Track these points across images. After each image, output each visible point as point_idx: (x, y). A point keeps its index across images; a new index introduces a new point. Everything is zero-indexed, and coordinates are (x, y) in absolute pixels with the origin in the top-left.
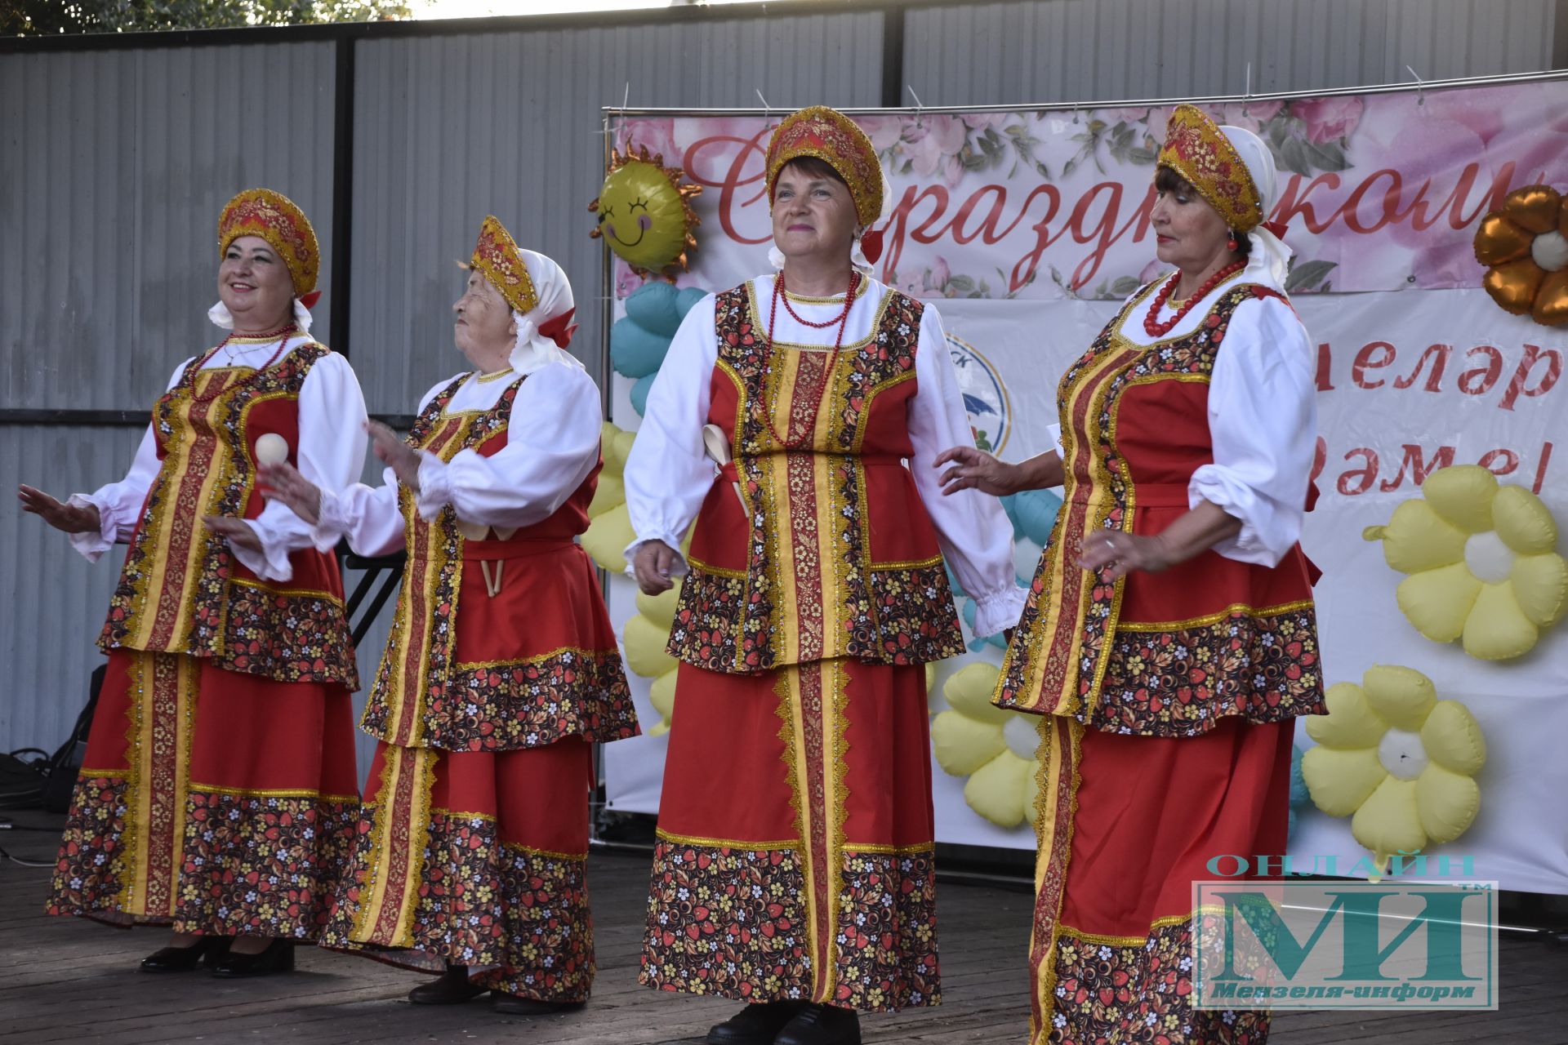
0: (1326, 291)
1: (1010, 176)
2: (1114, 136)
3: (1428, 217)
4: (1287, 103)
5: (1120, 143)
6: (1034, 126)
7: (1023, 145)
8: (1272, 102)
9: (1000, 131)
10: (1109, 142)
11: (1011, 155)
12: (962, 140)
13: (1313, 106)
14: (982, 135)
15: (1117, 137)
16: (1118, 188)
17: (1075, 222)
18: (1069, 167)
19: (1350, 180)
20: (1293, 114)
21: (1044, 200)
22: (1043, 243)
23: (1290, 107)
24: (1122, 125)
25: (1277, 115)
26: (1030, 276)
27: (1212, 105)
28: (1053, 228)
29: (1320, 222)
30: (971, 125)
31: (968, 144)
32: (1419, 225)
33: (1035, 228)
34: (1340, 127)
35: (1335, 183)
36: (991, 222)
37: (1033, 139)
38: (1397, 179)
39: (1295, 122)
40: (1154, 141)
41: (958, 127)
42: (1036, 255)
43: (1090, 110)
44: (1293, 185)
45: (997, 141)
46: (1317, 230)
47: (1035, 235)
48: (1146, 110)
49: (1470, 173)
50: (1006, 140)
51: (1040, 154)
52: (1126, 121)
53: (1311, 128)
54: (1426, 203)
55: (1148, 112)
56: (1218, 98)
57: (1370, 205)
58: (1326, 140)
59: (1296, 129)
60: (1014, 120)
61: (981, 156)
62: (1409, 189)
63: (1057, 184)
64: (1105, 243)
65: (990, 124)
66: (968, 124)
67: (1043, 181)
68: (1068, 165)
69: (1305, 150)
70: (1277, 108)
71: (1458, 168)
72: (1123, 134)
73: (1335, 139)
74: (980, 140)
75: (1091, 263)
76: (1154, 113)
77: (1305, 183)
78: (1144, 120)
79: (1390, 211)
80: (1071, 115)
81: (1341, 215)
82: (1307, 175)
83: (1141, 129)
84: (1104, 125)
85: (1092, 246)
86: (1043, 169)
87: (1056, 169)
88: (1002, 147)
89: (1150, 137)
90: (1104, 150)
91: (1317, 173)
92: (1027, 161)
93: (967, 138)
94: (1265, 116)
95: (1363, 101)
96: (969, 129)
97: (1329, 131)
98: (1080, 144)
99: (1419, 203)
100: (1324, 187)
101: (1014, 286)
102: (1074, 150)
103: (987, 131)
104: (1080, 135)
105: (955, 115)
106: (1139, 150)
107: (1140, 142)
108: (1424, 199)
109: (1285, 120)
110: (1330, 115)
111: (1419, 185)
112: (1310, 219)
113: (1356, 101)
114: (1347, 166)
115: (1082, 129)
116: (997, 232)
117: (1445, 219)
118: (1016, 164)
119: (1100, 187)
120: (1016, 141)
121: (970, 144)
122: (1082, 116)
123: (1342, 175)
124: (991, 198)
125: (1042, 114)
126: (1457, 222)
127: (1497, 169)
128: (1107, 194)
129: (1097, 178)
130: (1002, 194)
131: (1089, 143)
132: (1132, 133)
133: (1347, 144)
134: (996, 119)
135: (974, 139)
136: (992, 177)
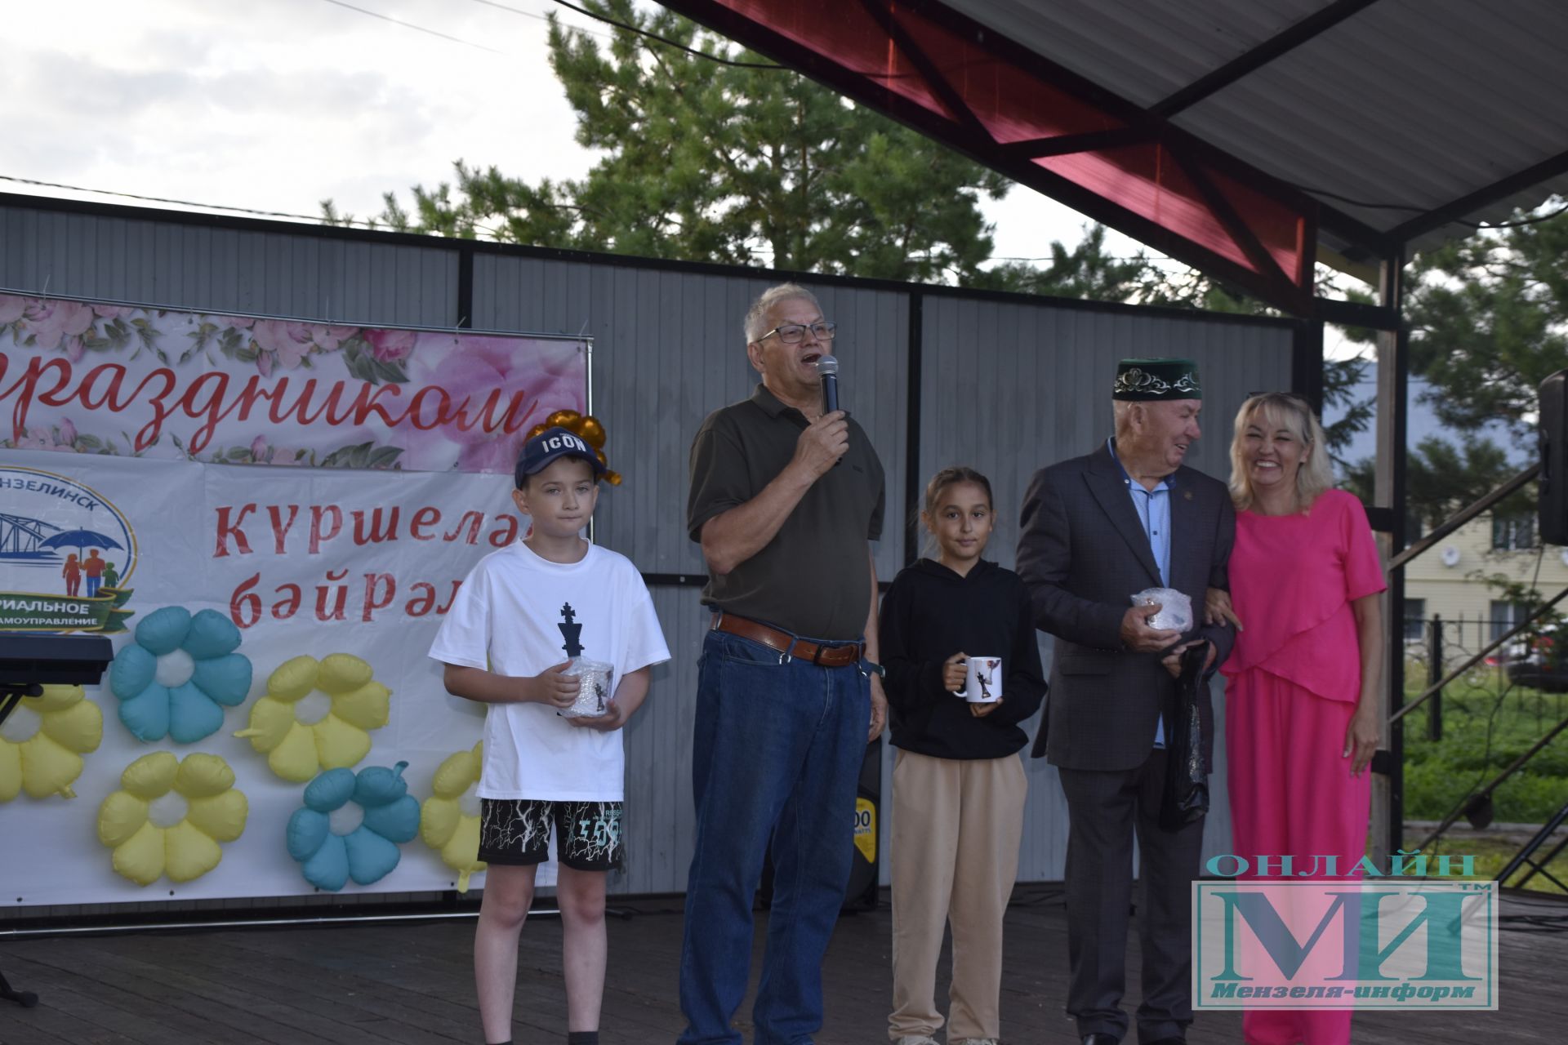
0: (397, 468)
1: (133, 358)
2: (224, 337)
3: (468, 421)
4: (361, 330)
5: (229, 343)
6: (158, 323)
7: (147, 334)
8: (350, 328)
9: (128, 321)
10: (220, 342)
11: (136, 342)
12: (87, 324)
13: (378, 336)
14: (110, 323)
15: (227, 339)
16: (225, 378)
17: (187, 400)
18: (185, 357)
19: (409, 391)
20: (365, 338)
21: (161, 381)
22: (161, 415)
23: (363, 333)
24: (232, 330)
25: (353, 337)
26: (154, 440)
27: (304, 324)
28: (167, 403)
29: (394, 418)
30: (100, 314)
31: (93, 328)
32: (463, 428)
33: (151, 402)
34: (398, 352)
35: (397, 392)
36: (112, 394)
37: (156, 331)
38: (446, 396)
39: (365, 345)
40: (257, 345)
41: (87, 313)
42: (157, 423)
43: (203, 315)
44: (365, 390)
45: (124, 329)
46: (391, 424)
47: (152, 409)
48: (252, 320)
49: (495, 396)
50: (133, 330)
51: (162, 343)
52: (236, 327)
53: (377, 350)
54: (465, 413)
55: (254, 323)
56: (311, 319)
57: (428, 409)
58: (389, 360)
59: (366, 351)
60: (140, 315)
61: (105, 340)
62: (456, 401)
63: (174, 369)
64: (213, 420)
65: (119, 315)
66: (96, 312)
67: (162, 365)
68: (184, 355)
69: (373, 365)
70: (354, 331)
71: (488, 389)
72: (232, 339)
73: (395, 360)
74: (107, 327)
75: (205, 432)
76: (259, 325)
77: (374, 389)
78: (250, 328)
79: (443, 416)
80: (187, 317)
81: (409, 415)
82: (376, 384)
83: (247, 335)
84: (214, 328)
85: (204, 419)
86: (163, 356)
87: (174, 357)
88: (128, 335)
89: (254, 341)
90: (214, 347)
91: (383, 383)
92: (149, 347)
93: (94, 324)
94: (345, 336)
95: (416, 336)
96: (97, 317)
97: (395, 353)
98: (194, 340)
99: (462, 414)
100: (389, 393)
101: (139, 446)
102: (191, 344)
103: (116, 321)
104: (194, 333)
105: (86, 303)
106: (244, 350)
107: (246, 345)
108: (465, 409)
109: (357, 342)
110: (391, 342)
111: (463, 399)
112: (384, 414)
113: (411, 335)
114: (405, 380)
115: (195, 328)
116: (120, 402)
117: (480, 424)
118: (139, 349)
119: (210, 375)
120: (141, 331)
121: (96, 328)
122: (196, 318)
123: (402, 386)
124: (110, 374)
125: (162, 313)
126: (488, 428)
127: (513, 395)
128: (215, 381)
129: (207, 369)
130: (121, 371)
131: (201, 339)
132: (239, 337)
133: (404, 365)
134: (124, 311)
135: (101, 325)
136: (115, 356)
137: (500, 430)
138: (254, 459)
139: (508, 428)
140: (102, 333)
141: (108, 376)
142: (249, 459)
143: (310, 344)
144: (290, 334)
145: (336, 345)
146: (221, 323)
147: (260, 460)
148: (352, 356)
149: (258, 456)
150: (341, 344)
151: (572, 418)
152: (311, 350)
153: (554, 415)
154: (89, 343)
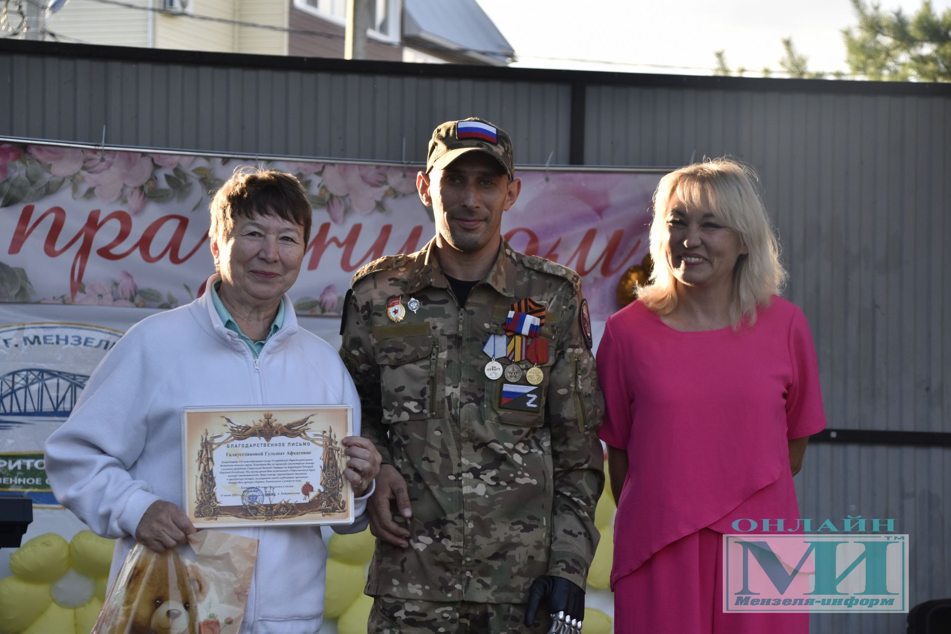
1: (195, 208)
9: (189, 170)
11: (198, 191)
12: (147, 175)
14: (170, 172)
30: (160, 163)
31: (153, 178)
36: (174, 246)
37: (219, 180)
41: (147, 165)
43: (269, 161)
45: (185, 179)
50: (195, 179)
52: (304, 173)
61: (166, 190)
65: (179, 164)
66: (156, 162)
74: (168, 177)
76: (329, 170)
78: (320, 173)
88: (190, 185)
93: (152, 174)
96: (156, 167)
103: (176, 170)
105: (144, 154)
106: (313, 197)
116: (184, 254)
118: (201, 200)
120: (204, 180)
121: (156, 178)
124: (171, 227)
125: (227, 162)
130: (184, 222)
132: (308, 183)
134: (185, 162)
135: (161, 175)
136: (175, 207)
138: (323, 310)
140: (163, 184)
141: (168, 231)
142: (318, 311)
143: (385, 188)
147: (329, 311)
149: (328, 307)
154: (150, 194)
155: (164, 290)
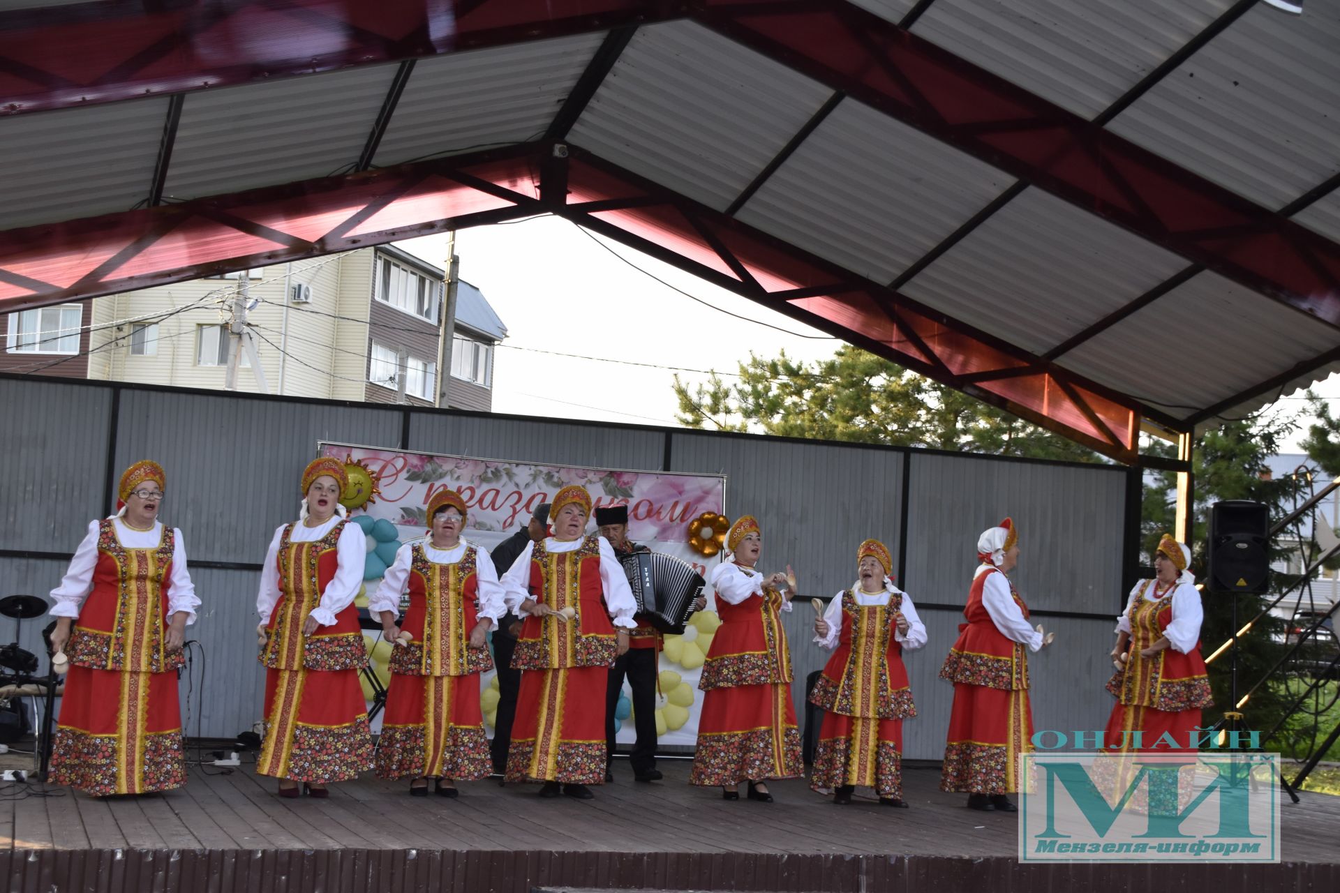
1: (503, 486)
2: (545, 476)
3: (661, 518)
4: (611, 472)
5: (547, 479)
6: (515, 470)
7: (510, 475)
8: (605, 471)
9: (501, 469)
10: (543, 478)
11: (505, 479)
12: (483, 471)
13: (620, 474)
14: (493, 470)
16: (545, 495)
17: (527, 506)
18: (527, 485)
19: (634, 501)
20: (613, 476)
21: (516, 497)
22: (515, 512)
23: (611, 474)
24: (549, 472)
25: (607, 476)
26: (511, 524)
27: (583, 470)
28: (518, 507)
30: (489, 466)
31: (486, 472)
32: (659, 520)
33: (511, 506)
34: (628, 483)
36: (493, 503)
37: (514, 474)
38: (651, 504)
39: (612, 479)
41: (483, 465)
42: (513, 516)
43: (536, 466)
45: (500, 473)
47: (511, 510)
48: (559, 468)
49: (676, 504)
50: (503, 473)
51: (517, 479)
52: (551, 471)
53: (618, 482)
54: (660, 513)
55: (560, 470)
56: (587, 468)
57: (642, 510)
58: (624, 487)
59: (613, 482)
60: (507, 466)
61: (491, 478)
62: (656, 506)
63: (522, 491)
65: (497, 467)
66: (488, 464)
67: (516, 489)
69: (617, 489)
70: (606, 474)
71: (672, 501)
72: (549, 477)
73: (627, 487)
74: (492, 472)
76: (562, 471)
78: (558, 472)
79: (649, 514)
80: (528, 467)
82: (617, 498)
83: (556, 475)
84: (541, 472)
86: (517, 485)
87: (522, 486)
88: (501, 475)
89: (559, 478)
90: (541, 481)
91: (620, 498)
92: (511, 481)
93: (486, 470)
94: (603, 475)
95: (637, 475)
96: (487, 467)
97: (626, 484)
98: (531, 478)
99: (659, 513)
101: (504, 527)
102: (529, 479)
103: (496, 469)
104: (532, 474)
105: (482, 461)
106: (554, 483)
107: (555, 479)
108: (661, 510)
109: (609, 478)
110: (625, 478)
111: (659, 505)
113: (635, 475)
114: (632, 497)
115: (532, 472)
116: (496, 507)
117: (668, 518)
118: (506, 482)
119: (538, 494)
120: (507, 474)
122: (533, 467)
123: (630, 499)
124: (492, 494)
125: (517, 465)
126: (672, 520)
127: (685, 503)
128: (541, 497)
129: (537, 491)
130: (498, 492)
131: (535, 477)
132: (553, 476)
133: (631, 489)
134: (500, 465)
135: (489, 471)
136: (495, 485)
137: (678, 521)
139: (682, 520)
140: (490, 475)
141: (491, 495)
143: (586, 479)
144: (577, 474)
145: (598, 480)
146: (545, 470)
148: (606, 485)
150: (601, 479)
151: (712, 515)
152: (587, 482)
153: (703, 514)
154: (483, 479)
155: (488, 522)
